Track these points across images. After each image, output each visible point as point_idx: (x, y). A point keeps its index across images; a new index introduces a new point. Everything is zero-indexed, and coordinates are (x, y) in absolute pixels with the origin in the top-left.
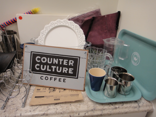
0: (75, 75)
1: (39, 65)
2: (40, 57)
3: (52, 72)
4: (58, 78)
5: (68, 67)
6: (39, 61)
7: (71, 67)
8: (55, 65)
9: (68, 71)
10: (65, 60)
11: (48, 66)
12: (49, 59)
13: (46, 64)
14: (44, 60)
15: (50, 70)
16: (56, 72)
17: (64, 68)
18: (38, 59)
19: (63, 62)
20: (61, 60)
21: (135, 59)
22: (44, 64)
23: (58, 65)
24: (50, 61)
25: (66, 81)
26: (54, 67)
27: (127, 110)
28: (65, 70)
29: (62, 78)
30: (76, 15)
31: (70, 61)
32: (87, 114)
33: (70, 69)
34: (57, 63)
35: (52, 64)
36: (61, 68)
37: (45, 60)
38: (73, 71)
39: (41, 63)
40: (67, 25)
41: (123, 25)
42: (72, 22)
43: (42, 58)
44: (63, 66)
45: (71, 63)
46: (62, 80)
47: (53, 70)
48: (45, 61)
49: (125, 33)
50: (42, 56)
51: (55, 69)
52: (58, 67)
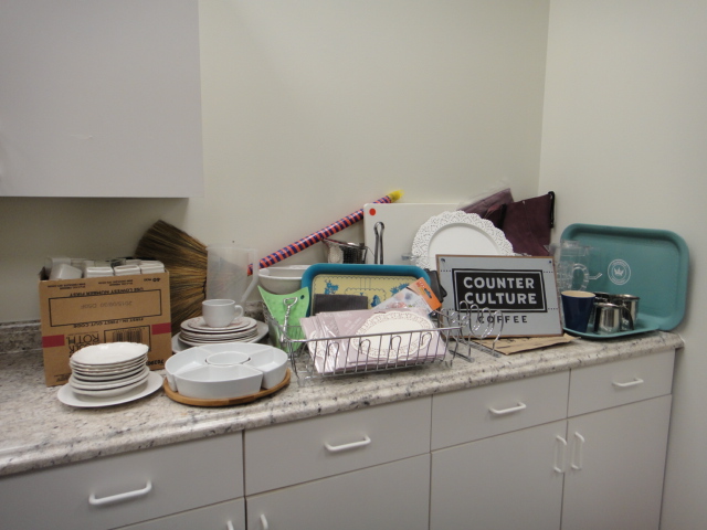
0: (540, 305)
1: (471, 294)
2: (470, 279)
3: (497, 306)
4: (512, 315)
5: (526, 291)
6: (471, 287)
7: (530, 290)
8: (502, 290)
9: (527, 300)
10: (518, 280)
11: (489, 295)
12: (488, 279)
13: (485, 290)
14: (479, 283)
15: (494, 302)
16: (505, 305)
17: (519, 295)
18: (469, 283)
19: (514, 283)
20: (511, 280)
21: (618, 272)
22: (480, 291)
23: (507, 290)
24: (491, 284)
25: (527, 319)
26: (500, 295)
27: (649, 346)
28: (521, 298)
29: (520, 315)
30: (468, 203)
31: (527, 280)
32: (600, 356)
33: (530, 295)
34: (504, 286)
35: (496, 290)
36: (513, 295)
37: (481, 283)
38: (536, 298)
39: (474, 290)
40: (467, 221)
41: (565, 218)
42: (475, 215)
43: (476, 280)
44: (516, 291)
45: (530, 283)
46: (520, 319)
47: (501, 302)
48: (483, 285)
49: (577, 232)
50: (474, 275)
51: (504, 298)
52: (507, 295)
